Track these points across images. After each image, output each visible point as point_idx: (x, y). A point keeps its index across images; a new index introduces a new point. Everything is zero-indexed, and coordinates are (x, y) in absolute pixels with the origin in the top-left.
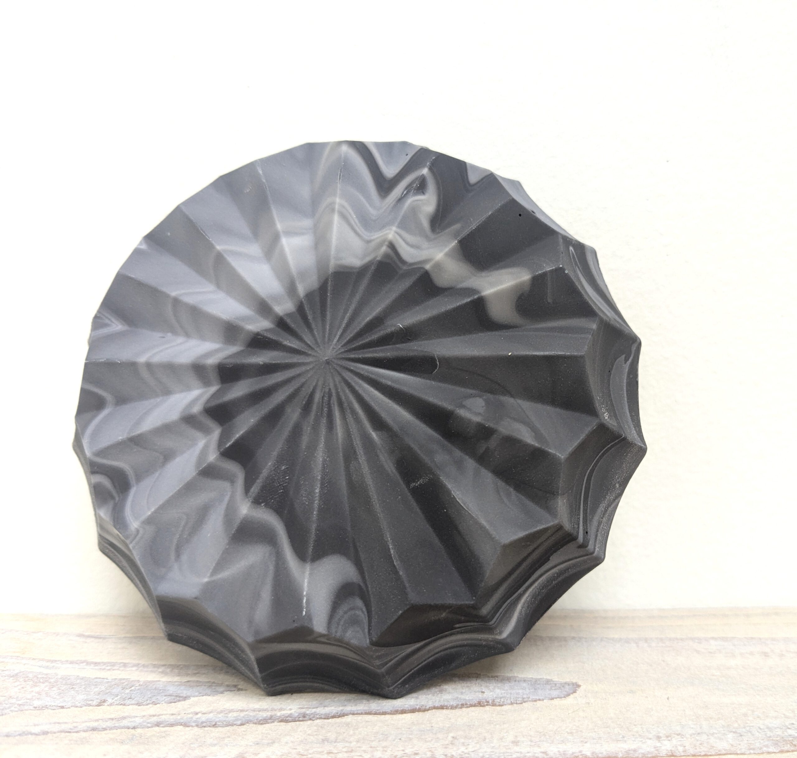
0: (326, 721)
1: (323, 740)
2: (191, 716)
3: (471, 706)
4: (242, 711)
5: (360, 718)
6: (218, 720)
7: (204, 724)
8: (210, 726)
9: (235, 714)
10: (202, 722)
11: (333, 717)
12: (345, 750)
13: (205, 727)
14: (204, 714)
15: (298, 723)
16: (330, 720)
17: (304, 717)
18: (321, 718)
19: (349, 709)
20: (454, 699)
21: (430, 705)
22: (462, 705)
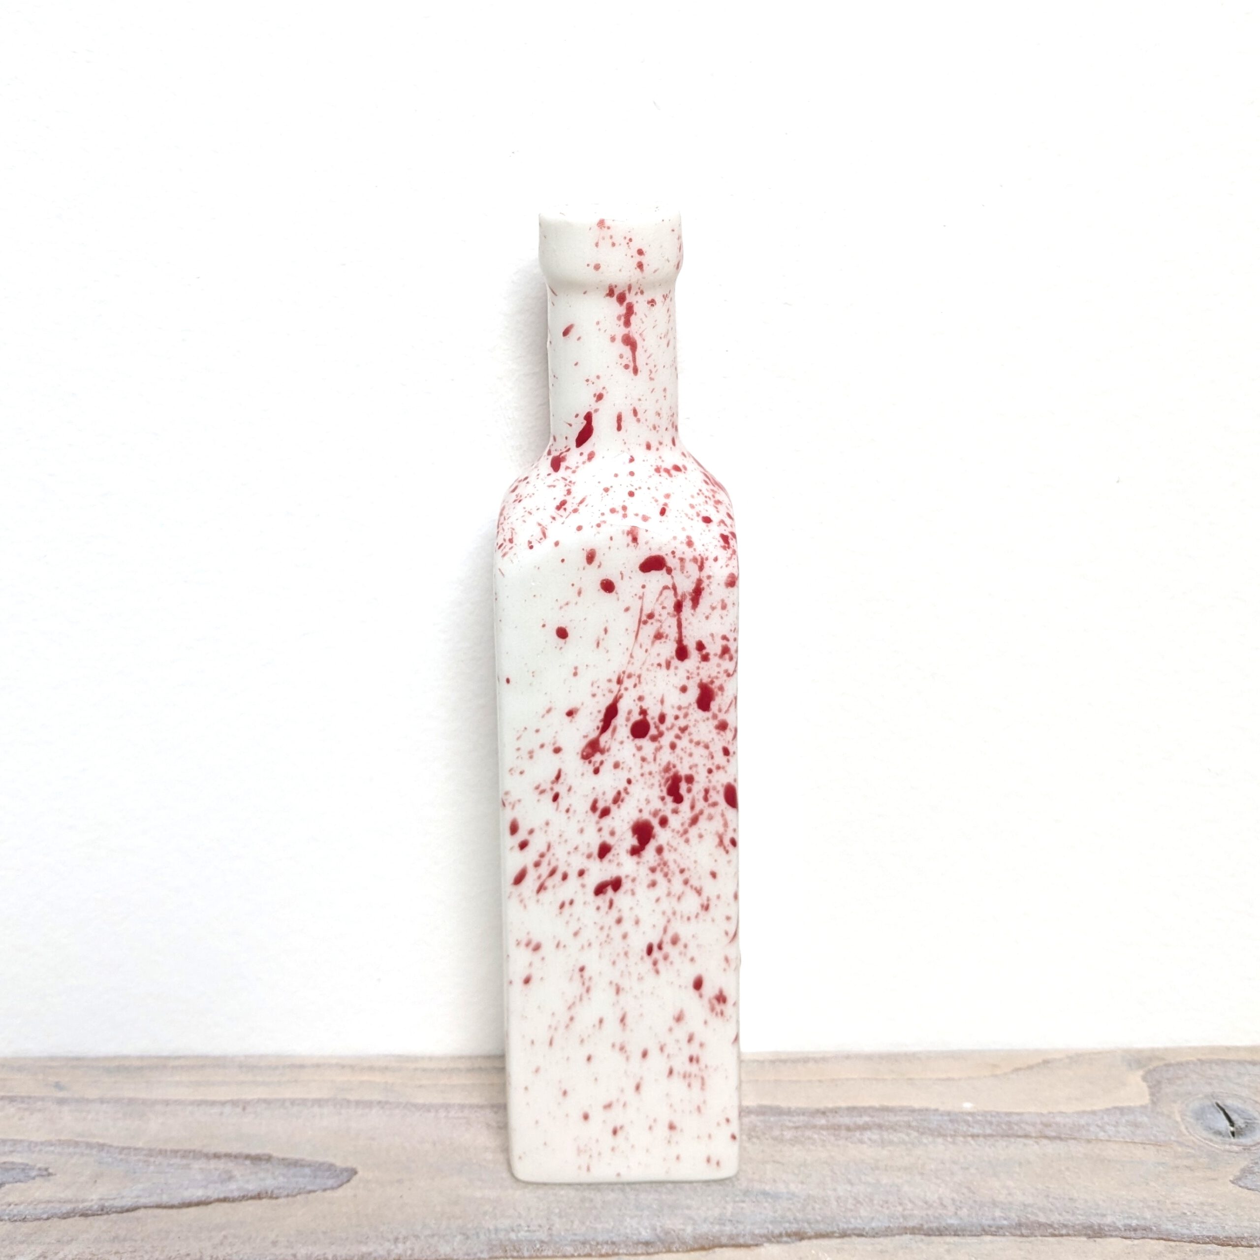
0: (120, 1215)
1: (114, 1239)
2: (4, 1207)
3: (252, 1198)
4: (49, 1202)
5: (150, 1211)
6: (27, 1212)
7: (15, 1218)
8: (20, 1221)
9: (43, 1206)
10: (14, 1216)
11: (128, 1211)
12: (130, 1249)
13: (16, 1221)
14: (16, 1205)
15: (96, 1217)
16: (125, 1214)
18: (116, 1212)
19: (143, 1201)
20: (238, 1189)
21: (215, 1196)
22: (244, 1197)
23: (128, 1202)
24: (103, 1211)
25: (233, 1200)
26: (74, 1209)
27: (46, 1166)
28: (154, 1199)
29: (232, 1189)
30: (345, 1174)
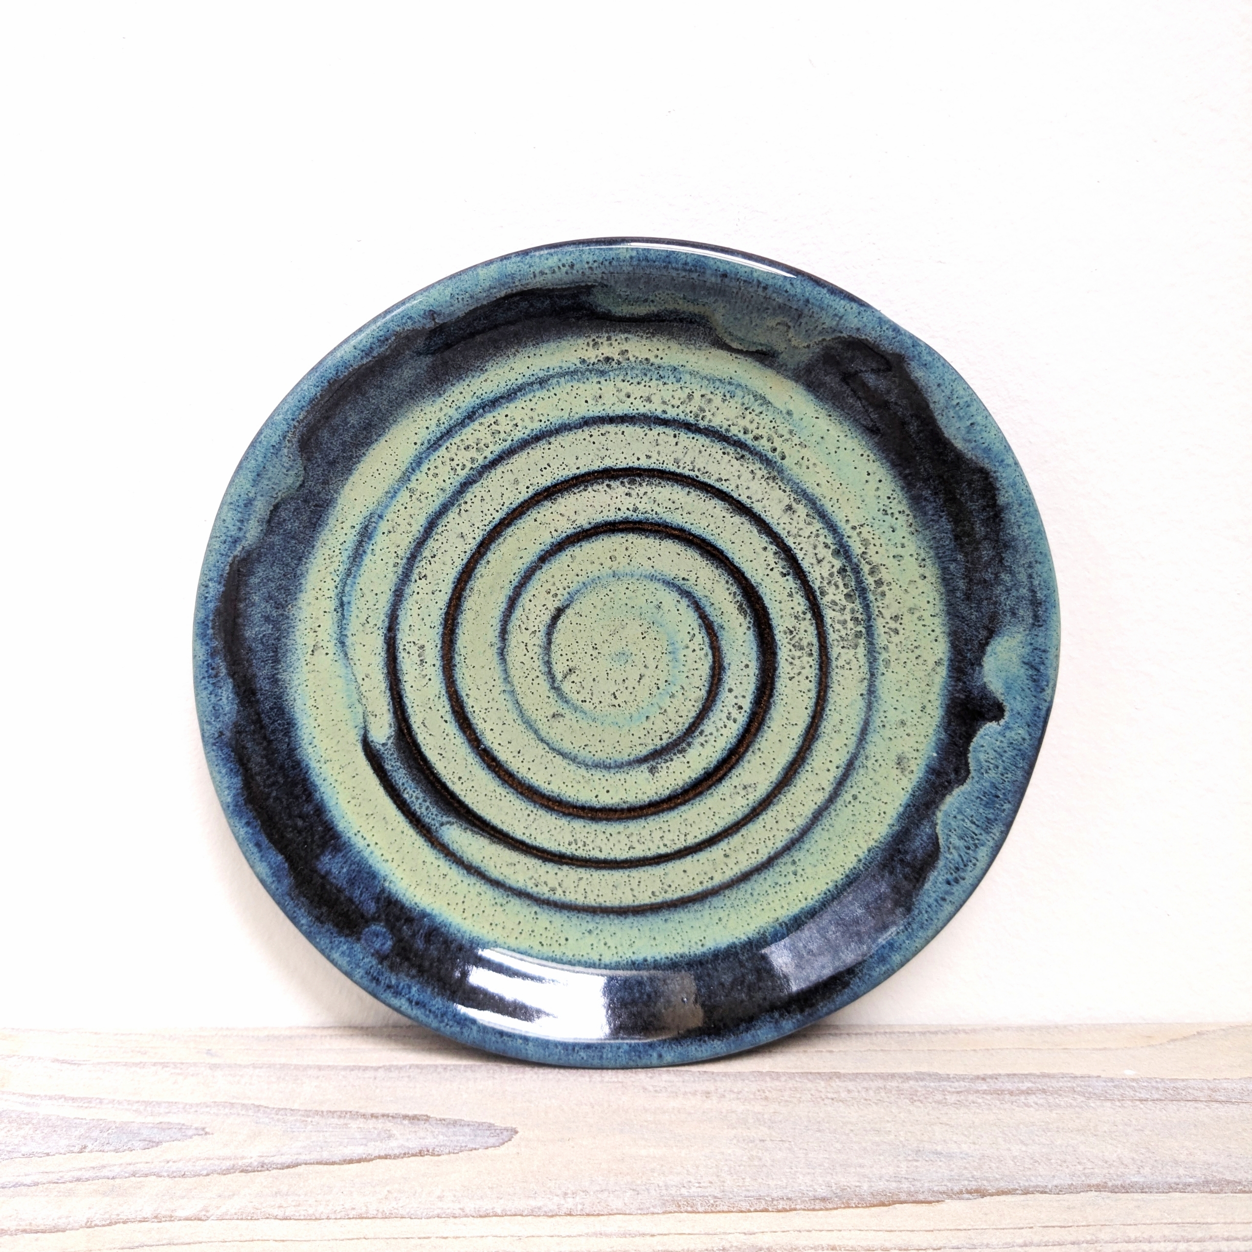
0: (281, 1171)
1: (276, 1193)
2: (163, 1164)
3: (413, 1155)
4: (208, 1159)
5: (311, 1167)
6: (186, 1169)
7: (175, 1175)
8: (179, 1177)
9: (202, 1163)
10: (173, 1172)
11: (288, 1167)
12: (294, 1204)
13: (175, 1177)
14: (174, 1162)
15: (256, 1173)
16: (285, 1171)
17: (262, 1167)
18: (277, 1168)
19: (303, 1158)
20: (399, 1147)
21: (376, 1154)
22: (405, 1154)
23: (287, 1159)
24: (263, 1167)
25: (396, 1157)
26: (234, 1165)
27: (203, 1126)
28: (315, 1156)
29: (393, 1146)
30: (505, 1133)
